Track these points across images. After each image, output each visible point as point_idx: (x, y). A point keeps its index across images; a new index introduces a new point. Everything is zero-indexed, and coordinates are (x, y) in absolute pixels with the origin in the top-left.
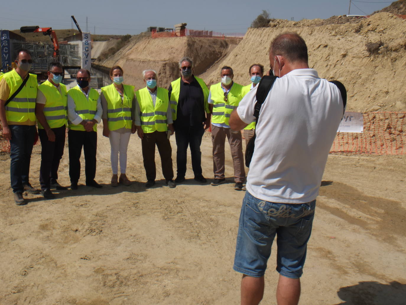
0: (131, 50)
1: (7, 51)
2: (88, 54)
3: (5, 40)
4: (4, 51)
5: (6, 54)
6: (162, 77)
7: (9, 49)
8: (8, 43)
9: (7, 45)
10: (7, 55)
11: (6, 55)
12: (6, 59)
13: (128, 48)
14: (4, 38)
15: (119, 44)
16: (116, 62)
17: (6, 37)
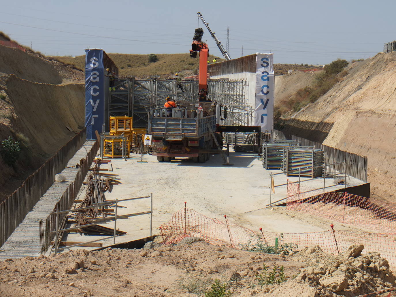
0: (361, 91)
1: (98, 93)
2: (268, 100)
3: (94, 69)
4: (92, 92)
5: (94, 99)
7: (101, 90)
8: (101, 76)
9: (98, 80)
10: (98, 101)
11: (95, 102)
12: (95, 110)
13: (347, 88)
14: (92, 66)
15: (320, 79)
16: (324, 118)
17: (97, 64)
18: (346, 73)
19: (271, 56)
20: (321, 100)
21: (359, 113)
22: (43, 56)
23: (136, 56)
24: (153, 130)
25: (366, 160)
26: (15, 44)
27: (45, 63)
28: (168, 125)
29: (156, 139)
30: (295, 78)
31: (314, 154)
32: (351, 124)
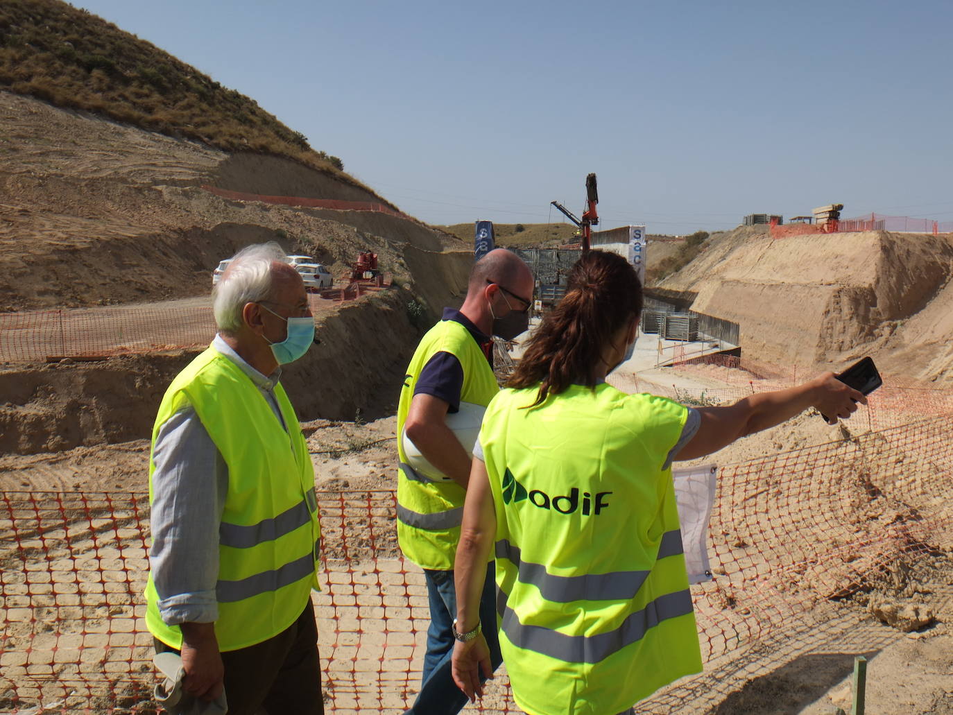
0: (725, 262)
3: (483, 239)
6: (832, 319)
13: (711, 258)
14: (481, 236)
15: (683, 250)
16: (689, 287)
17: (486, 234)
18: (709, 245)
19: (644, 228)
20: (685, 269)
21: (724, 282)
22: (428, 226)
23: (504, 226)
24: (542, 296)
25: (738, 326)
26: (404, 215)
27: (429, 233)
28: (556, 292)
29: (544, 304)
30: (655, 247)
31: (691, 320)
32: (716, 292)
